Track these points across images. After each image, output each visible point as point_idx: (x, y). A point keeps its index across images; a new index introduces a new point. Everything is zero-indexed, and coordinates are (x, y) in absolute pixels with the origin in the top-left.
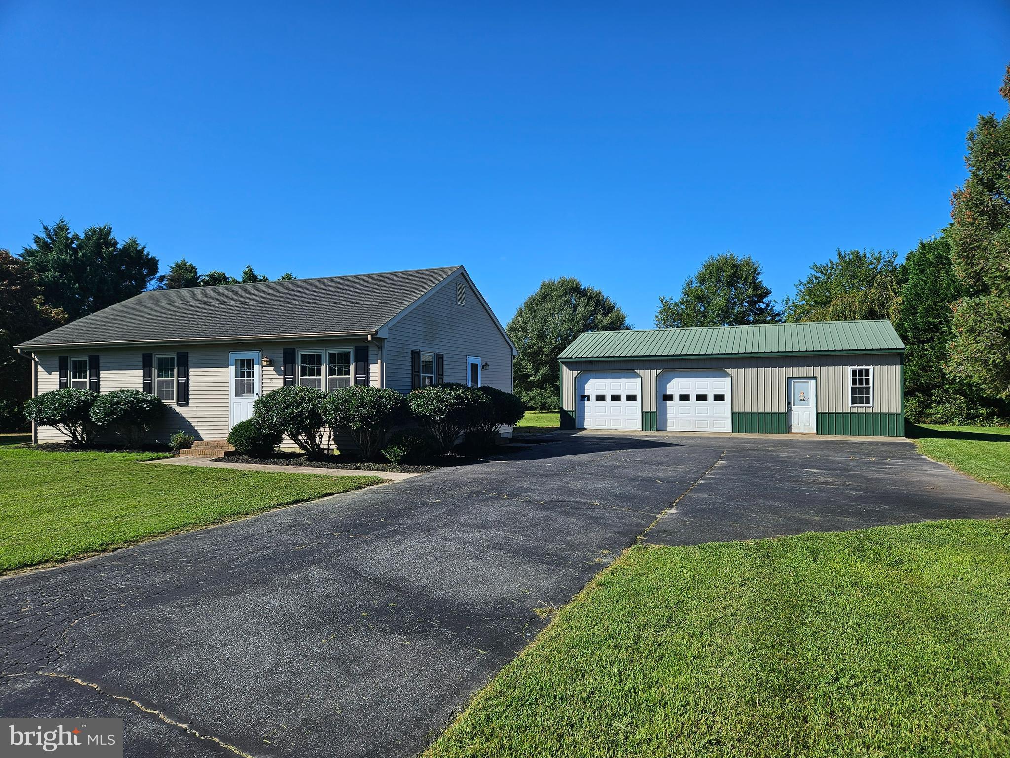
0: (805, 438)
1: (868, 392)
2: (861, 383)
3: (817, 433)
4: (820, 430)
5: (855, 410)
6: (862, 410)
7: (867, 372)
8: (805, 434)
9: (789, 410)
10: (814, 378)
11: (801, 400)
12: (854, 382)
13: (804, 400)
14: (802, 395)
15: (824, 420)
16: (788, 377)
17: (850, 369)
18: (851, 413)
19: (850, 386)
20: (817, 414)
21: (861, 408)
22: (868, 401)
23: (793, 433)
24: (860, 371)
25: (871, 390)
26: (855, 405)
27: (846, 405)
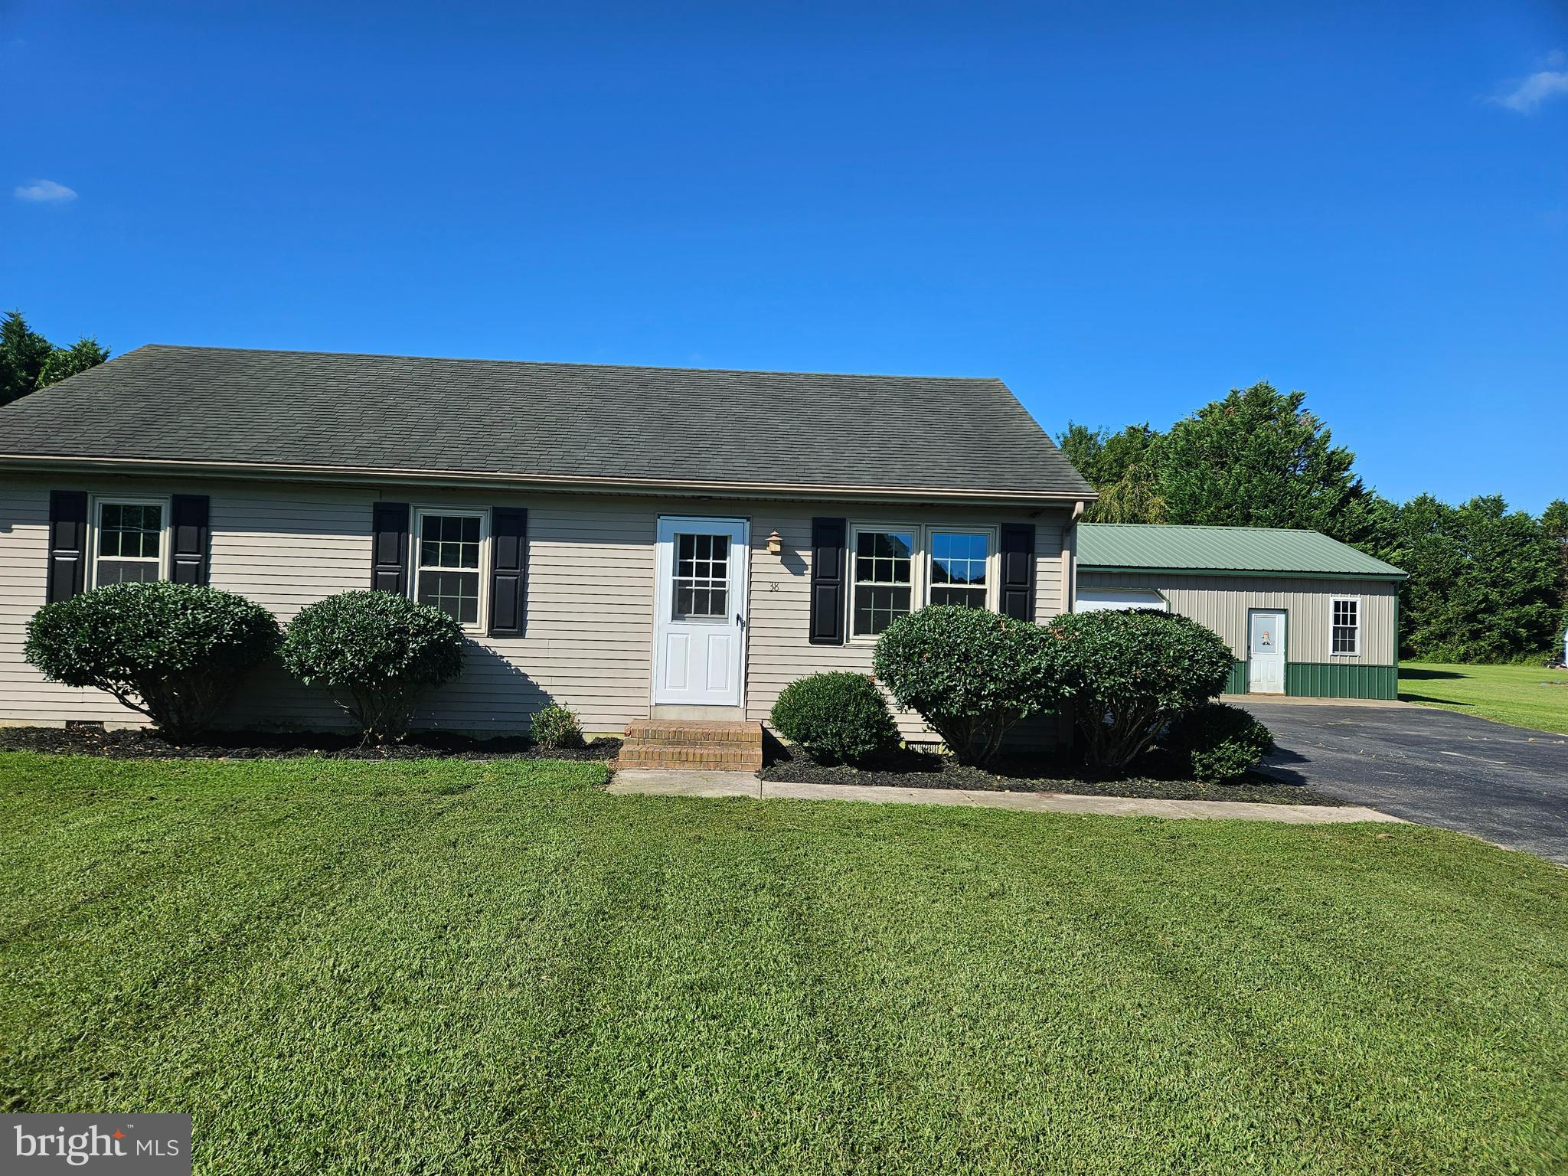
0: (1268, 701)
1: (1352, 636)
2: (1345, 622)
3: (1287, 694)
4: (1290, 688)
5: (1337, 661)
6: (1346, 661)
7: (1354, 605)
8: (1270, 695)
9: (1249, 658)
10: (1285, 611)
11: (1264, 644)
12: (1337, 620)
13: (1268, 644)
14: (1266, 636)
15: (1297, 675)
16: (1250, 609)
17: (1332, 599)
18: (1331, 665)
19: (1331, 624)
20: (1287, 665)
21: (1345, 658)
22: (1352, 649)
23: (1254, 694)
24: (1345, 603)
25: (1358, 633)
26: (1336, 653)
27: (1325, 652)
